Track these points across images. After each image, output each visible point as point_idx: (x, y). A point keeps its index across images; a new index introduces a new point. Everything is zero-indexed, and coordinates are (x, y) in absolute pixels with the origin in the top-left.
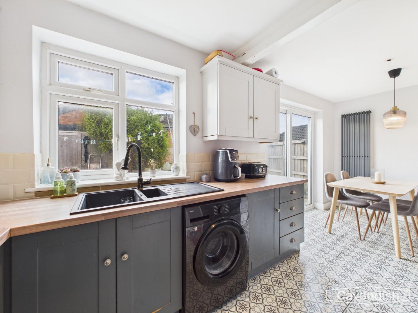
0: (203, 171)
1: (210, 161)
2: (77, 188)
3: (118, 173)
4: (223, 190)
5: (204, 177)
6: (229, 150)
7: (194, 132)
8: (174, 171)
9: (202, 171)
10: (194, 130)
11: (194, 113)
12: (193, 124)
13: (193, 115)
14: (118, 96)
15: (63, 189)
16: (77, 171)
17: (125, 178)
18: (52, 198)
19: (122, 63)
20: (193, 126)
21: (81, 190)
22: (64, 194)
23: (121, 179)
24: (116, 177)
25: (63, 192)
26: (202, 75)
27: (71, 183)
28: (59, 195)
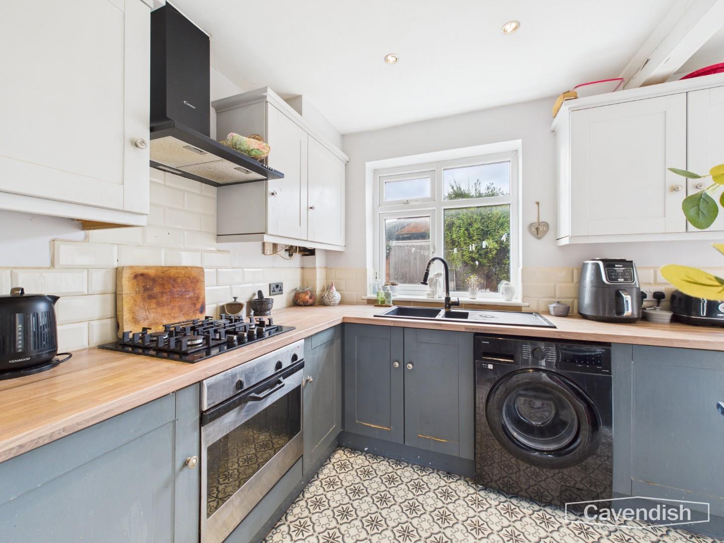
0: (557, 297)
1: (574, 282)
2: (393, 301)
3: (430, 289)
4: (555, 327)
5: (551, 307)
6: (603, 260)
7: (537, 234)
8: (502, 294)
9: (554, 297)
10: (538, 230)
11: (538, 203)
12: (535, 220)
13: (537, 205)
14: (434, 202)
15: (383, 300)
16: (395, 285)
17: (437, 295)
18: (376, 306)
19: (439, 162)
20: (534, 225)
21: (395, 303)
22: (383, 305)
23: (432, 296)
24: (428, 294)
25: (383, 302)
26: (555, 135)
27: (388, 295)
28: (380, 304)
